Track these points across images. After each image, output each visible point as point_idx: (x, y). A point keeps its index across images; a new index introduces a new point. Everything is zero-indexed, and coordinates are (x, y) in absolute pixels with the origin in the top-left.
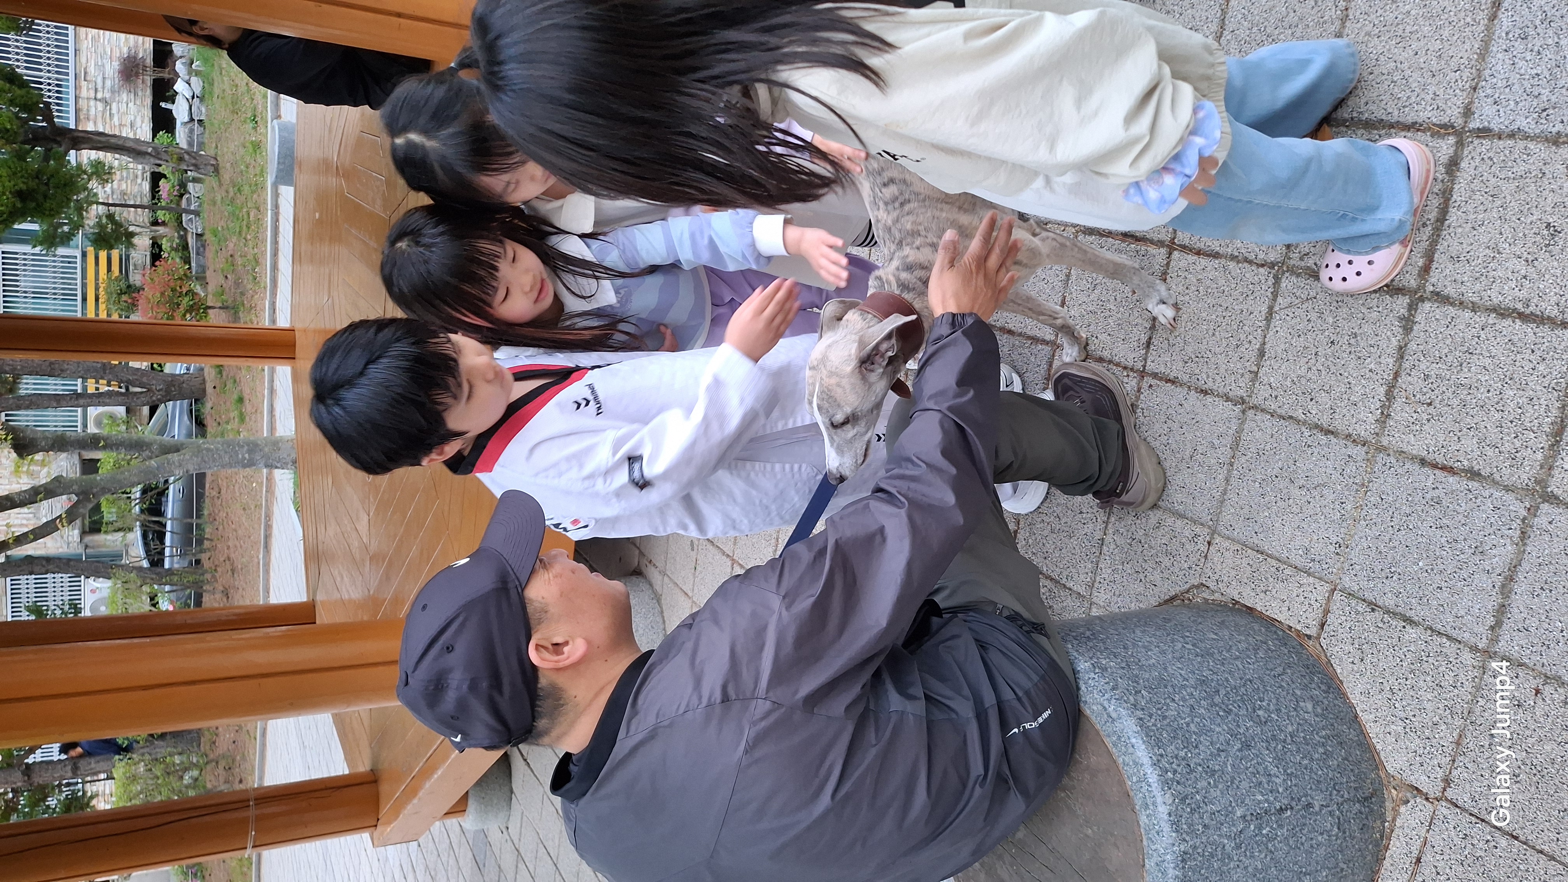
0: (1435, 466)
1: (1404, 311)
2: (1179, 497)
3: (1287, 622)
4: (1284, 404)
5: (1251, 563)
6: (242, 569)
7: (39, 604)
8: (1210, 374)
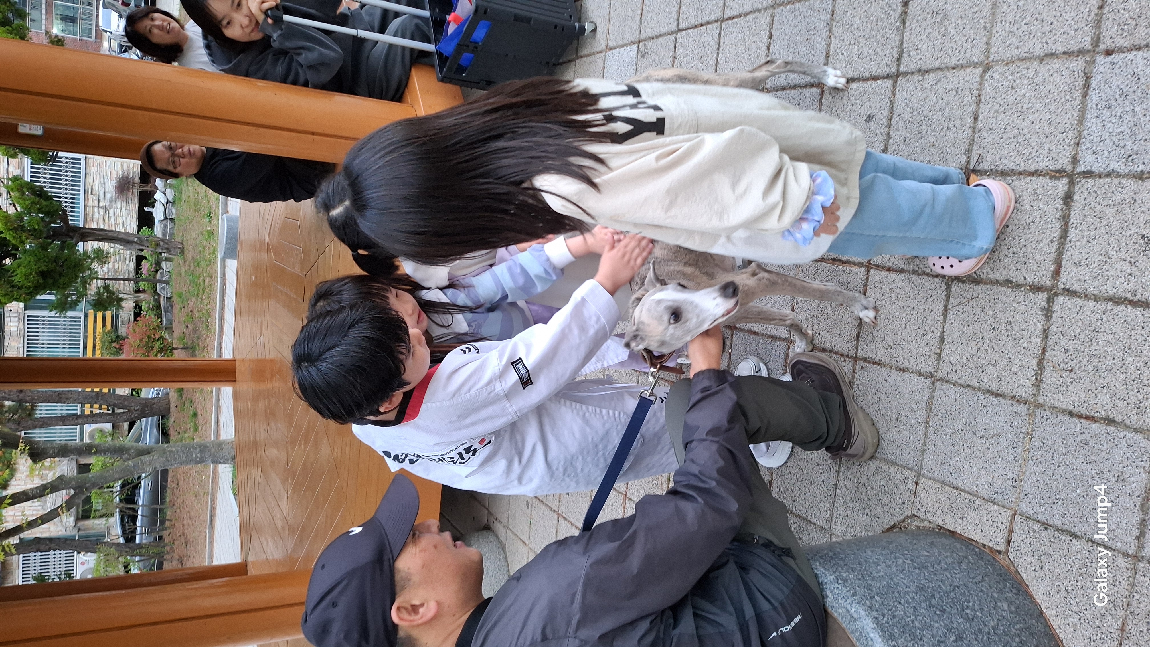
0: (1080, 416)
1: (1044, 304)
2: (891, 449)
3: (982, 541)
4: (962, 376)
5: (949, 497)
6: (193, 542)
7: (43, 574)
8: (906, 357)
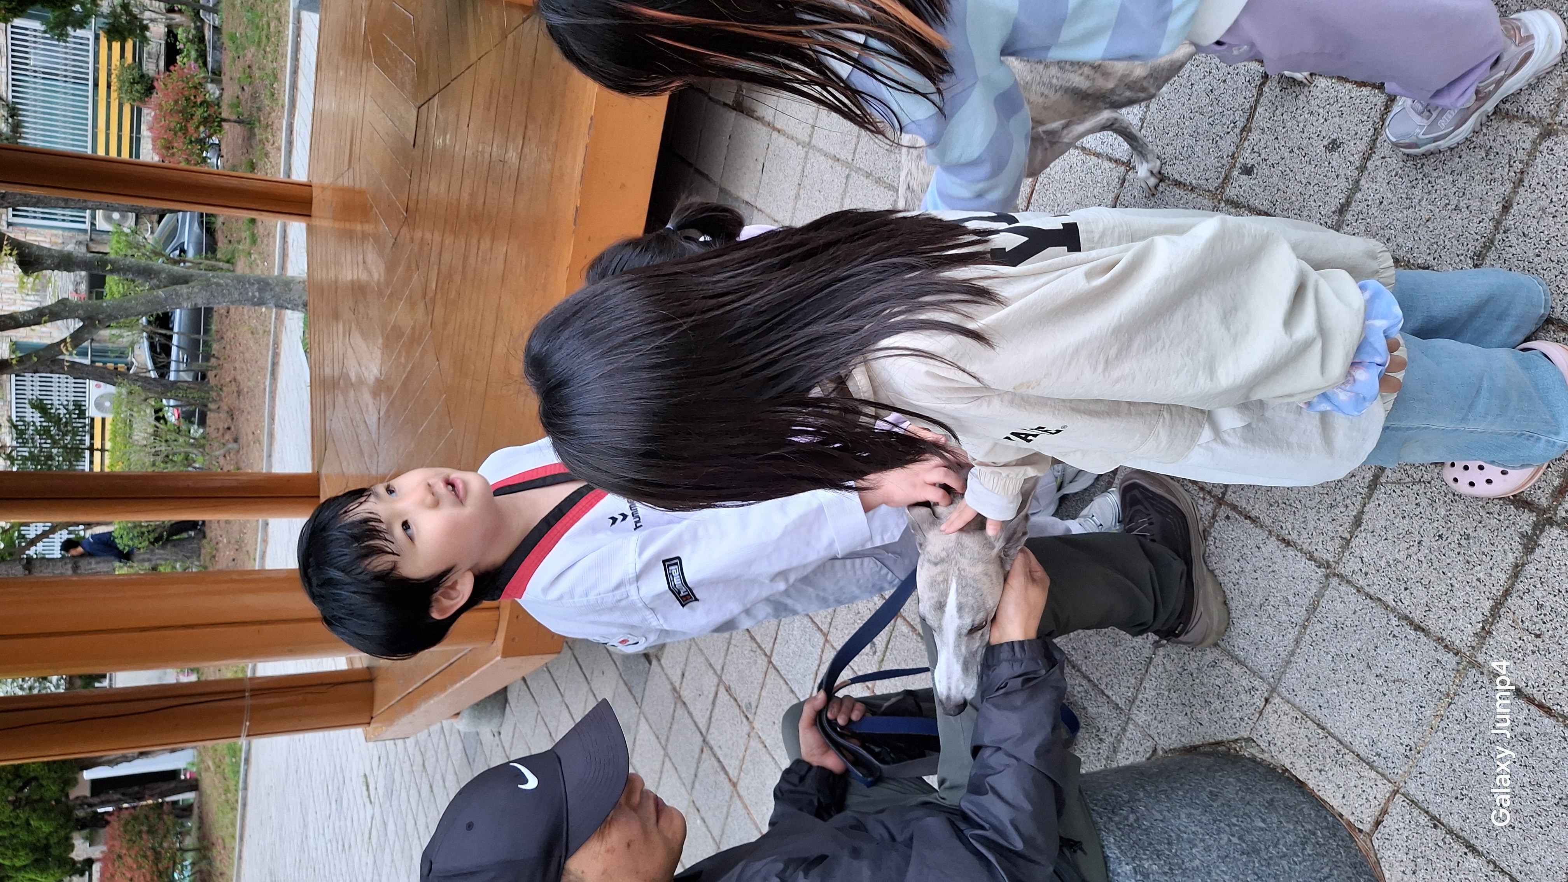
0: (1531, 700)
1: (1528, 529)
2: (1241, 642)
3: (1340, 810)
4: (1374, 584)
5: (1310, 736)
6: (248, 392)
7: (45, 402)
8: (1296, 526)
